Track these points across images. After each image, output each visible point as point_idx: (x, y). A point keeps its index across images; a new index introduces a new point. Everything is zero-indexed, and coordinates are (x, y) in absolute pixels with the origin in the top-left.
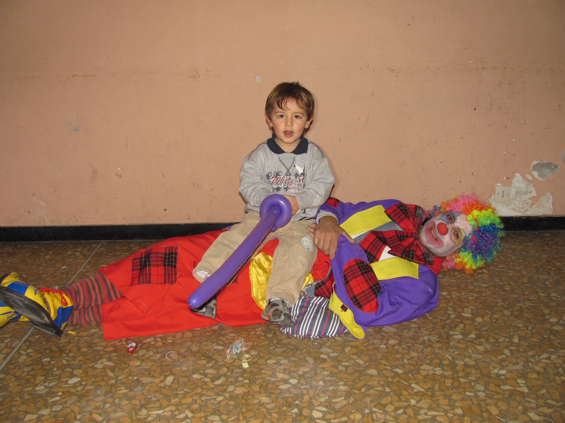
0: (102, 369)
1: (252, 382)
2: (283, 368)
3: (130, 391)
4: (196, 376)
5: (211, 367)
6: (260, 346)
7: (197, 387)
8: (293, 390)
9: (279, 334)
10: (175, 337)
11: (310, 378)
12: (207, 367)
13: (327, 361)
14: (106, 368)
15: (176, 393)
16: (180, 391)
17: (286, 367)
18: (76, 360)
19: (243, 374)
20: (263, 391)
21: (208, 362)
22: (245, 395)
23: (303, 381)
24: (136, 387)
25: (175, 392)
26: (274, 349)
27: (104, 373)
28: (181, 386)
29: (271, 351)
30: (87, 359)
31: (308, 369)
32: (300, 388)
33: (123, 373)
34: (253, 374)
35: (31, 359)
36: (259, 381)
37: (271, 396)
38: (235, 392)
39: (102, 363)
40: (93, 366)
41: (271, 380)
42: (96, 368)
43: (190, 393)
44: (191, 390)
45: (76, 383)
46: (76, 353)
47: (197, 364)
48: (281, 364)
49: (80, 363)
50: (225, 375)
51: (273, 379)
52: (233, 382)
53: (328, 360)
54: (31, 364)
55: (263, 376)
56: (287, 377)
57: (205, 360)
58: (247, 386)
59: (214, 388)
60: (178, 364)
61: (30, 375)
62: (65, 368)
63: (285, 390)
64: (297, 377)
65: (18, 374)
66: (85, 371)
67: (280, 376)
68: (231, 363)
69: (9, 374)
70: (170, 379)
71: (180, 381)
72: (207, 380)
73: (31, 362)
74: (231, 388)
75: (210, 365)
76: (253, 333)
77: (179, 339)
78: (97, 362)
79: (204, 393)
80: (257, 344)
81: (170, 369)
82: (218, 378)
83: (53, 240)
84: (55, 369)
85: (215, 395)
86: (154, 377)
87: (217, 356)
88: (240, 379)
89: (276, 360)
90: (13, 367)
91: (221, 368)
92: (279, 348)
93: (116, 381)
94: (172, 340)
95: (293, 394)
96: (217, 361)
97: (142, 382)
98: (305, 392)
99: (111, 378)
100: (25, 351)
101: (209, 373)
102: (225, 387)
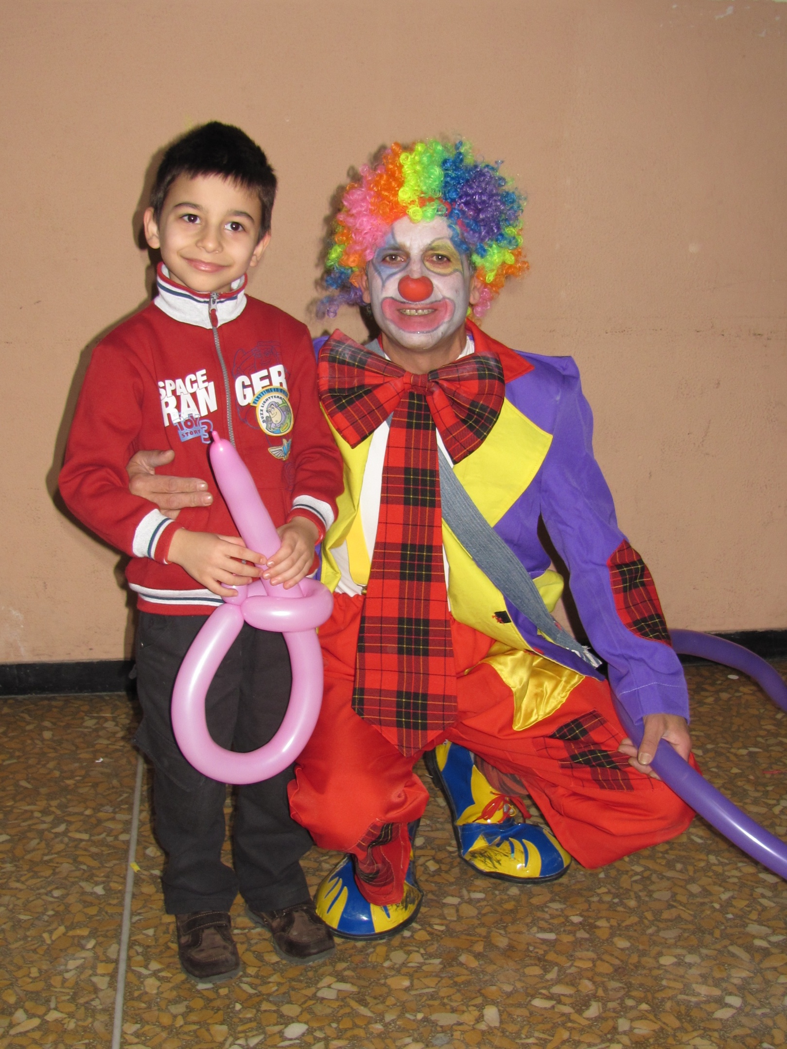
0: (337, 1000)
1: (656, 1009)
2: (699, 972)
3: (427, 1046)
4: (538, 1003)
5: (558, 981)
6: (627, 928)
7: (555, 1026)
8: (744, 1020)
9: (647, 899)
10: (445, 918)
11: (762, 991)
12: (547, 981)
13: (772, 954)
14: (345, 998)
15: (522, 1044)
16: (527, 1037)
17: (704, 971)
18: (269, 982)
19: (629, 991)
20: (688, 1027)
21: (546, 970)
22: (661, 1038)
23: (751, 1000)
24: (433, 1037)
25: (518, 1041)
26: (658, 931)
27: (347, 1010)
28: (522, 1027)
29: (654, 938)
30: (293, 980)
31: (747, 972)
32: (755, 1015)
33: (388, 1006)
34: (648, 991)
35: (171, 985)
36: (668, 1005)
37: (710, 1036)
38: (636, 1031)
39: (329, 987)
40: (315, 995)
41: (690, 1001)
42: (323, 999)
43: (551, 1041)
44: (549, 1035)
45: (303, 1035)
46: (260, 967)
47: (524, 975)
48: (690, 966)
49: (284, 989)
50: (595, 997)
51: (694, 999)
52: (621, 1011)
53: (774, 950)
54: (179, 996)
55: (670, 993)
56: (716, 992)
57: (536, 965)
58: (651, 1017)
59: (590, 1027)
60: (487, 978)
61: (194, 1023)
62: (260, 1003)
63: (727, 1020)
64: (737, 993)
65: (166, 1020)
66: (305, 1006)
67: (703, 990)
68: (592, 969)
69: (148, 1023)
70: (491, 1014)
71: (515, 1017)
72: (567, 1009)
73: (175, 993)
74: (623, 1024)
75: (552, 975)
76: (595, 899)
77: (455, 921)
78: (316, 984)
79: (576, 1038)
80: (619, 925)
81: (479, 991)
82: (587, 1006)
83: (36, 693)
84: (238, 1007)
85: (603, 1041)
86: (456, 1011)
87: (555, 955)
88: (630, 1002)
89: (675, 956)
90: (143, 1005)
91: (577, 981)
92: (664, 930)
93: (386, 1025)
94: (442, 925)
95: (750, 1029)
96: (561, 969)
97: (440, 1023)
98: (770, 1023)
99: (370, 1021)
100: (146, 967)
101: (563, 995)
102: (610, 1023)
